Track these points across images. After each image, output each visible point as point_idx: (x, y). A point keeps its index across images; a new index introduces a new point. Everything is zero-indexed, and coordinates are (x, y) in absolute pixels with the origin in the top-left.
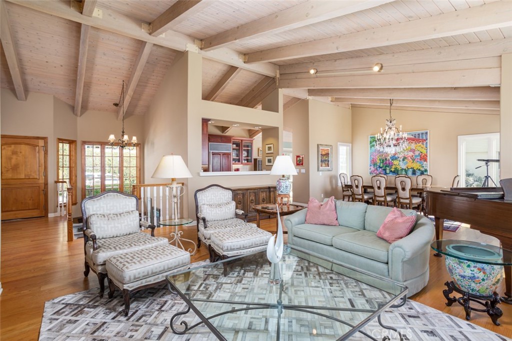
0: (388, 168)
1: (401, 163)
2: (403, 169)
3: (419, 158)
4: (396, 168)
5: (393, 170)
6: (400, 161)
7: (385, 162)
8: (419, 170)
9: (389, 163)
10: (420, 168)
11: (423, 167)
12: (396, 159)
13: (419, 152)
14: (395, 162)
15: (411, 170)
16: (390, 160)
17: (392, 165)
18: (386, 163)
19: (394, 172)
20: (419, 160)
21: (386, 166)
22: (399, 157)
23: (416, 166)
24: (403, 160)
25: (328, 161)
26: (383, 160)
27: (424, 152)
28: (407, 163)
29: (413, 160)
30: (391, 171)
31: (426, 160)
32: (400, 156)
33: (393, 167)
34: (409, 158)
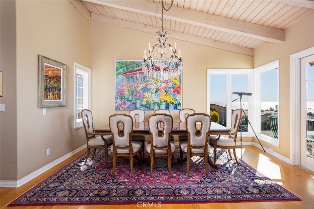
0: (138, 102)
1: (153, 95)
2: (155, 103)
3: (172, 90)
4: (147, 102)
5: (144, 103)
6: (152, 93)
7: (134, 94)
8: (173, 103)
9: (140, 96)
10: (173, 101)
11: (176, 100)
12: (148, 90)
13: (172, 83)
14: (147, 94)
15: (164, 103)
16: (141, 92)
17: (143, 98)
18: (136, 95)
19: (145, 106)
20: (172, 92)
21: (136, 100)
22: (151, 89)
23: (169, 99)
24: (156, 92)
25: (60, 90)
26: (132, 92)
27: (178, 83)
28: (159, 96)
29: (167, 92)
30: (142, 105)
31: (179, 93)
32: (153, 87)
33: (145, 100)
34: (162, 90)
